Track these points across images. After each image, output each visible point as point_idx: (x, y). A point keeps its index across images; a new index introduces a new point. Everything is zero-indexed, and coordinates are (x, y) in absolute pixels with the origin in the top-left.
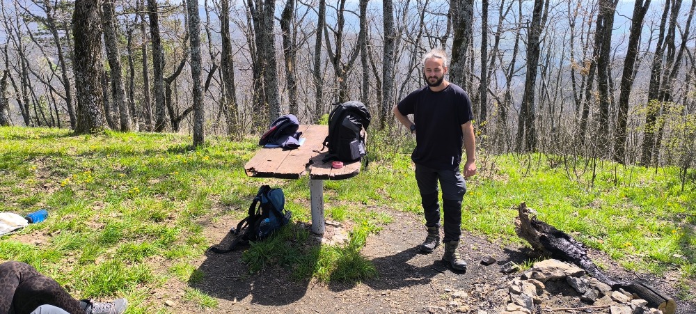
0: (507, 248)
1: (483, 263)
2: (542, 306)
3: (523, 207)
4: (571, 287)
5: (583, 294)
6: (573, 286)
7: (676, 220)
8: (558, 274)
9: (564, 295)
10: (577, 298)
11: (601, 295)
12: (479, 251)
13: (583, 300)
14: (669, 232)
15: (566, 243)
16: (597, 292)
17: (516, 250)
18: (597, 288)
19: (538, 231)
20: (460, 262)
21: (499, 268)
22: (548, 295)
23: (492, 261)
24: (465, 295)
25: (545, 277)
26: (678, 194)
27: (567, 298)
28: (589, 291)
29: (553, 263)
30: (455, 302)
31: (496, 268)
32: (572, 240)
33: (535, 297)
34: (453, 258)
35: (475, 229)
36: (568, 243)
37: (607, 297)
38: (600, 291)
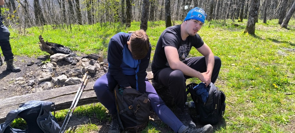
0: (38, 57)
1: (28, 65)
2: (57, 70)
3: (41, 37)
4: (67, 62)
5: (72, 63)
6: (68, 61)
7: (101, 37)
8: (61, 58)
9: (65, 65)
10: (70, 65)
11: (78, 61)
12: (25, 61)
13: (73, 65)
14: (98, 40)
15: (62, 48)
16: (76, 60)
17: (43, 57)
18: (76, 59)
19: (50, 46)
20: (16, 68)
21: (36, 65)
22: (59, 67)
23: (32, 64)
24: (22, 78)
25: (56, 60)
26: (101, 30)
27: (66, 66)
28: (74, 61)
29: (58, 54)
30: (18, 82)
31: (35, 66)
32: (64, 47)
33: (53, 68)
34: (13, 67)
35: (21, 54)
36: (63, 48)
37: (80, 61)
38: (77, 60)
